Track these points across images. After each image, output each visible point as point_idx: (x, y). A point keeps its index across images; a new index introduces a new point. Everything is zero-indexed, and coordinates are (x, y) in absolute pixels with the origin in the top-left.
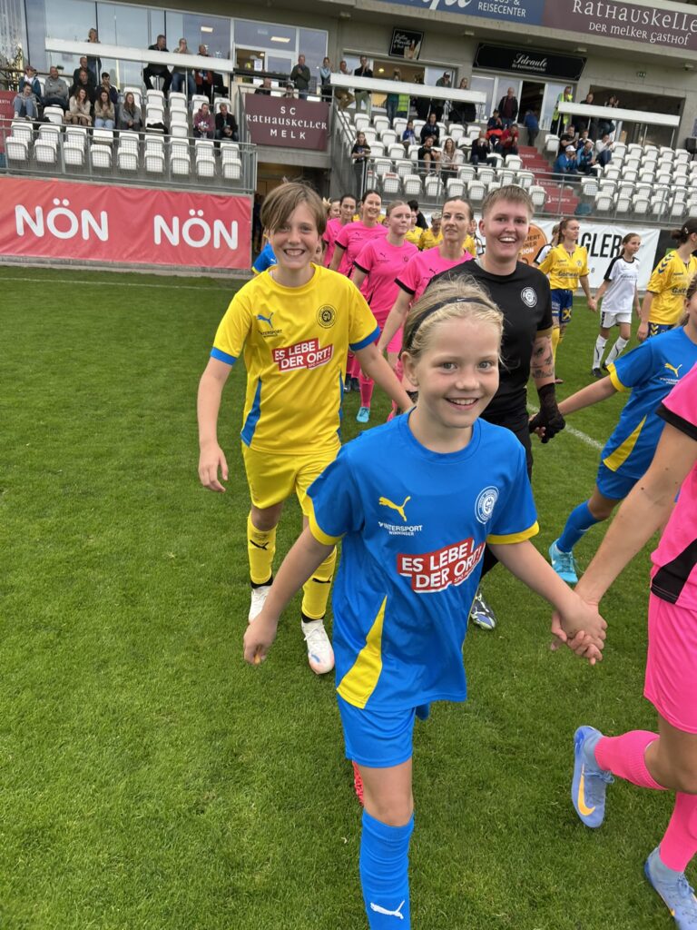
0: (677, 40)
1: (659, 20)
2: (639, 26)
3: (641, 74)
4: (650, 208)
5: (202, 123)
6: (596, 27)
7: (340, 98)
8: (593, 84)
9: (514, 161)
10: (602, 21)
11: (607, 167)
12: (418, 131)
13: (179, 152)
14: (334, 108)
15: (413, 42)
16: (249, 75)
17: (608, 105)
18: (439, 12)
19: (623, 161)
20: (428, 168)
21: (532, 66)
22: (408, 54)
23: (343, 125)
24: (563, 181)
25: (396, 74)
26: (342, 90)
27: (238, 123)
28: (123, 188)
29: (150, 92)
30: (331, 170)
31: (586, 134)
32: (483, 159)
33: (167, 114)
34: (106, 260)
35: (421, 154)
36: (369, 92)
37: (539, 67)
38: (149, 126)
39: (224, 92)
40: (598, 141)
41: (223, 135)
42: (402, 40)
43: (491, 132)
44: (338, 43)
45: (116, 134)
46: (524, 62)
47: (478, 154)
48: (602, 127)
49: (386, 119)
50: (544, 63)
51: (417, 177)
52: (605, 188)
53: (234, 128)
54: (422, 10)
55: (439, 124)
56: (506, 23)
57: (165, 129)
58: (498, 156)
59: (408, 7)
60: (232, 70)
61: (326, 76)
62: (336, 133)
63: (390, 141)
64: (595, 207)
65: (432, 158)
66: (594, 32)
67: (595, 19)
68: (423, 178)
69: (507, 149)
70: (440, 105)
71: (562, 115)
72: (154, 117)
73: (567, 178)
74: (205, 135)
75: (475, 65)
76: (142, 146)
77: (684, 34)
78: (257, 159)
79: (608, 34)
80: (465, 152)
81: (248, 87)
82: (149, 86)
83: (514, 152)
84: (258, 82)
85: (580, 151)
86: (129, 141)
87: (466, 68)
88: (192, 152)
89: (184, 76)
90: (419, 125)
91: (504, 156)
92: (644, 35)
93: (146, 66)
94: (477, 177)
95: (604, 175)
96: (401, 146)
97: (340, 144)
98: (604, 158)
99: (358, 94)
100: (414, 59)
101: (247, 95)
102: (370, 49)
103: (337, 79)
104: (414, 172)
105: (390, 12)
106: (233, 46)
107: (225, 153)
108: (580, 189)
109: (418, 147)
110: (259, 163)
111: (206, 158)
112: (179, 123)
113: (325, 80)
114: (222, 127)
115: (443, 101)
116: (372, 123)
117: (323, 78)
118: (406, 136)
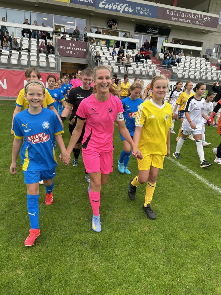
0: (200, 23)
1: (194, 17)
2: (188, 19)
3: (189, 34)
4: (195, 77)
5: (42, 48)
6: (174, 19)
7: (90, 41)
8: (174, 37)
9: (149, 61)
10: (176, 17)
11: (180, 64)
12: (117, 52)
13: (34, 58)
14: (88, 44)
15: (115, 23)
16: (59, 33)
17: (179, 44)
18: (123, 13)
19: (185, 62)
20: (121, 64)
21: (154, 32)
22: (113, 27)
23: (91, 49)
24: (167, 68)
25: (109, 33)
26: (91, 38)
27: (55, 49)
28: (12, 71)
29: (24, 38)
30: (88, 65)
31: (173, 53)
32: (139, 61)
33: (30, 46)
34: (6, 96)
35: (118, 59)
36: (100, 39)
37: (156, 32)
38: (23, 49)
39: (50, 38)
40: (176, 55)
41: (49, 53)
42: (111, 23)
43: (142, 52)
44: (89, 24)
45: (10, 52)
46: (151, 30)
47: (137, 59)
48: (177, 51)
49: (106, 48)
50: (157, 31)
51: (117, 67)
52: (180, 70)
53: (53, 50)
54: (117, 13)
55: (124, 49)
56: (145, 17)
57: (29, 50)
58: (144, 60)
59: (113, 12)
60: (53, 31)
61: (85, 34)
62: (89, 52)
63: (108, 55)
64: (177, 76)
65: (122, 60)
66: (174, 21)
67: (174, 16)
68: (119, 67)
69: (147, 58)
70: (124, 43)
71: (164, 47)
72: (25, 46)
73: (168, 67)
74: (43, 52)
75: (135, 31)
76: (20, 56)
77: (202, 21)
78: (61, 61)
79: (178, 21)
80: (133, 59)
81: (58, 37)
82: (24, 36)
83: (149, 59)
84: (62, 35)
85: (171, 58)
86: (15, 55)
87: (132, 32)
88: (38, 58)
89: (36, 33)
90: (117, 50)
91: (146, 60)
92: (190, 22)
93: (22, 30)
94: (137, 67)
95: (179, 66)
96: (112, 57)
97: (91, 56)
98: (179, 61)
99: (96, 40)
100: (115, 29)
101: (58, 39)
102: (100, 26)
103: (89, 35)
104: (116, 65)
105: (106, 13)
106: (54, 24)
107: (50, 58)
108: (172, 71)
109: (117, 57)
110: (61, 62)
111: (43, 60)
112: (34, 48)
113: (85, 35)
114: (49, 50)
115: (125, 42)
116: (101, 49)
117: (84, 34)
118: (113, 53)
